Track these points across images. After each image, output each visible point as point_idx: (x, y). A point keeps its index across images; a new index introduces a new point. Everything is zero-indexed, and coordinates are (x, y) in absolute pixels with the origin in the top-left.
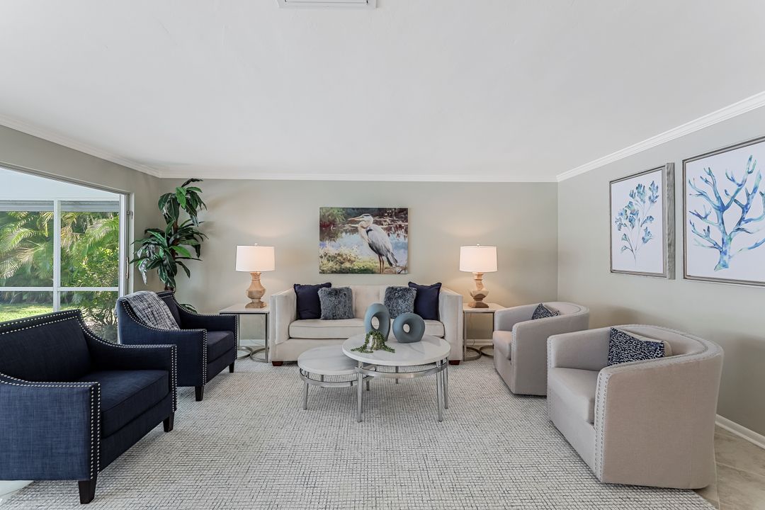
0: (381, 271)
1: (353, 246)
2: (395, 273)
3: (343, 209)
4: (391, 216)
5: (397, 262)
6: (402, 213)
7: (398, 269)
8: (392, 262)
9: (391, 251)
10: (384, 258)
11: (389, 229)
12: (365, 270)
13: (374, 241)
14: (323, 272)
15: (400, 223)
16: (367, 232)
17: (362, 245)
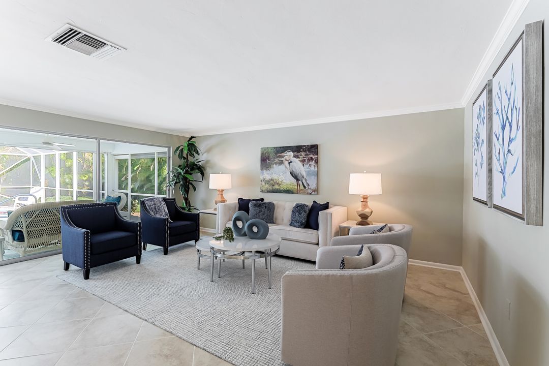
0: (298, 192)
1: (280, 174)
2: (308, 194)
3: (274, 148)
4: (305, 152)
5: (308, 185)
6: (313, 149)
7: (310, 191)
8: (305, 185)
9: (305, 177)
10: (300, 182)
11: (303, 161)
12: (288, 191)
13: (293, 170)
14: (262, 191)
15: (311, 156)
16: (289, 163)
17: (286, 173)
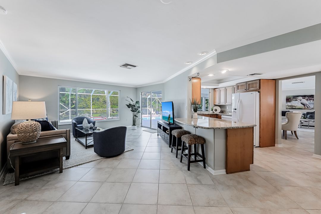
0: (304, 109)
4: (308, 97)
6: (312, 96)
7: (310, 109)
8: (308, 107)
9: (308, 104)
10: (306, 106)
11: (307, 100)
13: (302, 102)
14: (287, 109)
16: (300, 101)
17: (298, 103)
